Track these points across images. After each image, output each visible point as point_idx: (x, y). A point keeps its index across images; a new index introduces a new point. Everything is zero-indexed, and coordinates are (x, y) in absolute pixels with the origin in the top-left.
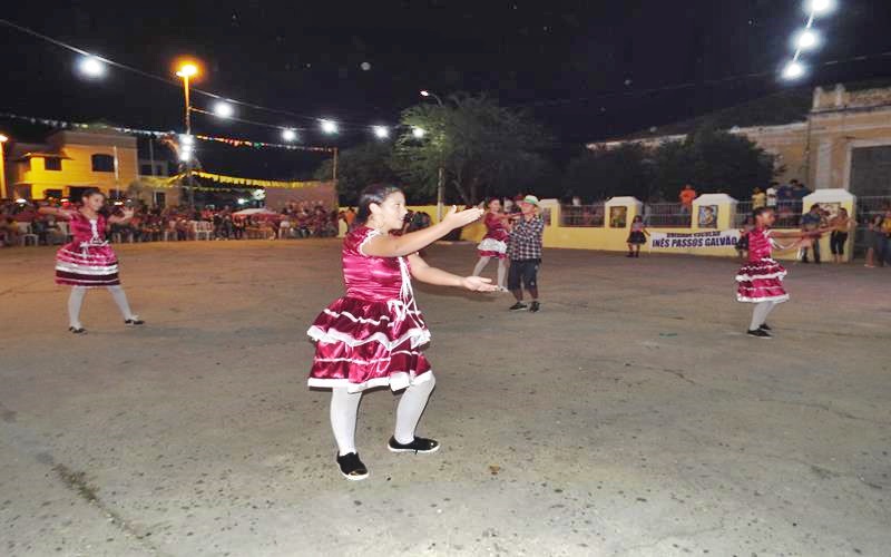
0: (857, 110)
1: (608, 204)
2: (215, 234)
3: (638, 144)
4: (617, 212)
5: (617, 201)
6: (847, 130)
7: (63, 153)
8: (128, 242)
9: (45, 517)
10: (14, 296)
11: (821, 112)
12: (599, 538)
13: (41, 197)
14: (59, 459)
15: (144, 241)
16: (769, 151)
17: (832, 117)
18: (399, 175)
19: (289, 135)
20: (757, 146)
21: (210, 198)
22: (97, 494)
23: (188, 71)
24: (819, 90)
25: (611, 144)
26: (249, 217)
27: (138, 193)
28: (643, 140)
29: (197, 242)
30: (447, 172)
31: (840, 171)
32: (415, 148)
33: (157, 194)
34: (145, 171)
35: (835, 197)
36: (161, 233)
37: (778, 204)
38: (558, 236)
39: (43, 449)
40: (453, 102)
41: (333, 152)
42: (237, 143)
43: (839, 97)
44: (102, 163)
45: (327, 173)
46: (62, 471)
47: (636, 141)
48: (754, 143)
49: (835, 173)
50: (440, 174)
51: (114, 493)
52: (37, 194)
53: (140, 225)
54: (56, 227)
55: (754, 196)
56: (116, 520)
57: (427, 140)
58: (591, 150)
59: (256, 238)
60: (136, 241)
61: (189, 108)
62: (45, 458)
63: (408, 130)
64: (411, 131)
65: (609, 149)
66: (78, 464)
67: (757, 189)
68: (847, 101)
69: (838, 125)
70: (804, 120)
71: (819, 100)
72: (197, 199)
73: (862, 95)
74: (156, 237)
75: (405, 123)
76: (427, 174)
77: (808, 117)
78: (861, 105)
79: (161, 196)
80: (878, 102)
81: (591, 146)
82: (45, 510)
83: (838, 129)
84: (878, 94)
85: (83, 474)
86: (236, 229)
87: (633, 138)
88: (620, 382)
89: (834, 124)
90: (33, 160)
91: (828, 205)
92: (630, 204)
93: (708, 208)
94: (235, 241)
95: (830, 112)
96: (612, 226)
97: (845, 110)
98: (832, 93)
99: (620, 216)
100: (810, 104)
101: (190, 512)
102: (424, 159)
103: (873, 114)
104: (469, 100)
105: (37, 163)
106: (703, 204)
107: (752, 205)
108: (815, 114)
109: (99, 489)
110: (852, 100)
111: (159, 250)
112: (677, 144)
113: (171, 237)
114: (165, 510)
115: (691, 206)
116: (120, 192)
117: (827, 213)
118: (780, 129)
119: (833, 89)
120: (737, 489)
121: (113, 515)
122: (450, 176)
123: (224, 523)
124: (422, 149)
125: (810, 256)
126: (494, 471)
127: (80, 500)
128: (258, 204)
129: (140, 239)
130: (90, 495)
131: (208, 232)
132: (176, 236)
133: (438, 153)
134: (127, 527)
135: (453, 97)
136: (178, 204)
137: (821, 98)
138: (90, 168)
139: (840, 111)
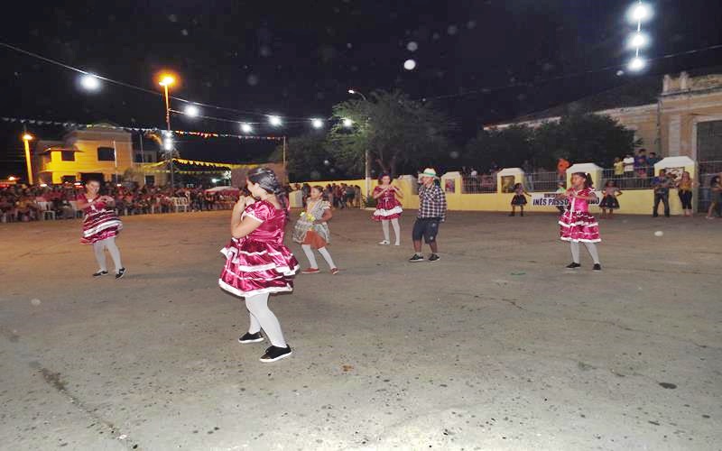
0: (699, 92)
1: (500, 174)
2: (191, 207)
3: (523, 126)
4: (507, 181)
5: (506, 172)
6: (692, 108)
7: (76, 147)
8: (124, 214)
9: (28, 400)
10: (31, 257)
11: (671, 95)
12: (402, 409)
13: (60, 182)
14: (45, 365)
15: (136, 214)
16: (628, 127)
17: (678, 99)
18: (335, 156)
19: (246, 128)
20: (619, 124)
21: (187, 179)
22: (66, 386)
23: (167, 81)
24: (667, 76)
25: (501, 127)
26: (217, 193)
27: (132, 177)
28: (528, 122)
29: (177, 214)
30: (371, 153)
31: (689, 142)
32: (345, 135)
33: (147, 177)
34: (138, 159)
35: (681, 163)
36: (149, 207)
37: (635, 170)
38: (459, 201)
39: (33, 359)
40: (374, 97)
41: (282, 140)
42: (206, 135)
43: (684, 82)
44: (105, 155)
45: (278, 156)
46: (45, 372)
47: (522, 123)
48: (616, 122)
49: (683, 143)
50: (367, 154)
51: (78, 386)
52: (56, 180)
53: (133, 201)
54: (68, 205)
55: (615, 164)
56: (76, 401)
57: (355, 128)
58: (486, 131)
59: (224, 209)
60: (129, 213)
61: (169, 110)
62: (34, 365)
63: (338, 121)
64: (341, 122)
65: (500, 130)
66: (56, 368)
67: (617, 159)
68: (690, 85)
69: (683, 104)
70: (655, 101)
71: (668, 84)
72: (177, 181)
73: (702, 80)
74: (146, 210)
75: (337, 116)
76: (356, 155)
77: (659, 99)
78: (702, 88)
79: (150, 179)
80: (716, 85)
81: (486, 129)
82: (29, 397)
83: (684, 108)
84: (715, 79)
85: (59, 374)
86: (207, 203)
87: (519, 121)
88: (465, 309)
89: (680, 104)
90: (53, 153)
91: (675, 169)
92: (517, 174)
94: (206, 212)
95: (679, 94)
96: (504, 191)
97: (689, 92)
98: (678, 80)
99: (510, 183)
100: (661, 89)
101: (126, 396)
102: (352, 143)
103: (712, 95)
104: (387, 95)
105: (56, 155)
107: (614, 172)
108: (665, 96)
109: (67, 383)
110: (694, 84)
111: (147, 220)
112: (552, 124)
113: (157, 211)
114: (110, 395)
115: (565, 174)
116: (119, 176)
117: (675, 176)
118: (638, 109)
119: (679, 77)
120: (517, 378)
121: (74, 399)
122: (374, 156)
123: (148, 403)
124: (350, 136)
125: (661, 210)
126: (346, 369)
127: (54, 390)
128: (227, 183)
129: (133, 213)
130: (60, 387)
131: (186, 206)
132: (160, 209)
133: (363, 139)
134: (82, 406)
135: (374, 94)
136: (163, 184)
137: (669, 83)
138: (97, 158)
139: (685, 93)
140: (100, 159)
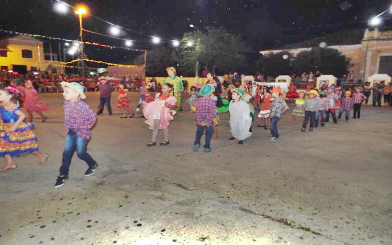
0: (384, 40)
1: (277, 79)
6: (379, 48)
7: (8, 49)
11: (368, 40)
17: (372, 42)
19: (129, 43)
20: (342, 54)
23: (82, 11)
24: (367, 31)
30: (200, 63)
31: (375, 66)
33: (53, 69)
34: (47, 58)
40: (206, 30)
41: (144, 52)
43: (376, 33)
44: (27, 54)
45: (140, 61)
48: (341, 53)
49: (372, 67)
61: (82, 29)
68: (379, 35)
69: (375, 46)
70: (359, 43)
73: (386, 33)
77: (361, 42)
78: (385, 37)
81: (261, 52)
83: (375, 48)
89: (372, 46)
92: (287, 78)
93: (324, 81)
95: (372, 40)
97: (378, 39)
98: (373, 32)
100: (363, 37)
104: (214, 30)
106: (322, 79)
108: (365, 41)
110: (381, 35)
115: (316, 81)
116: (35, 68)
118: (350, 47)
122: (202, 64)
135: (207, 28)
137: (368, 34)
138: (21, 56)
139: (376, 40)
140: (23, 57)
